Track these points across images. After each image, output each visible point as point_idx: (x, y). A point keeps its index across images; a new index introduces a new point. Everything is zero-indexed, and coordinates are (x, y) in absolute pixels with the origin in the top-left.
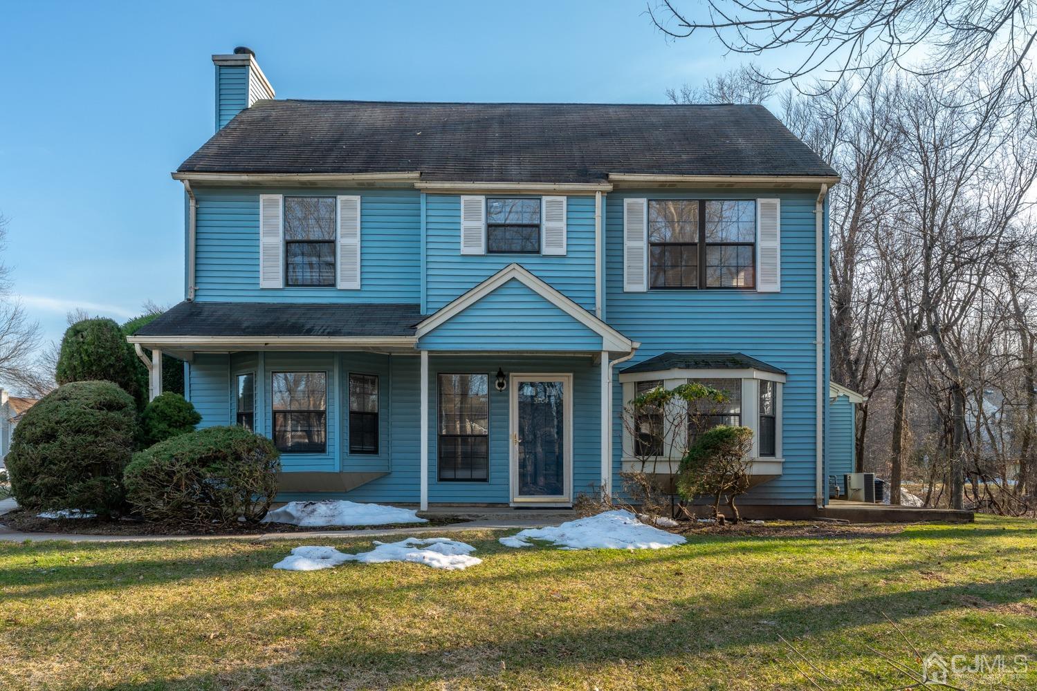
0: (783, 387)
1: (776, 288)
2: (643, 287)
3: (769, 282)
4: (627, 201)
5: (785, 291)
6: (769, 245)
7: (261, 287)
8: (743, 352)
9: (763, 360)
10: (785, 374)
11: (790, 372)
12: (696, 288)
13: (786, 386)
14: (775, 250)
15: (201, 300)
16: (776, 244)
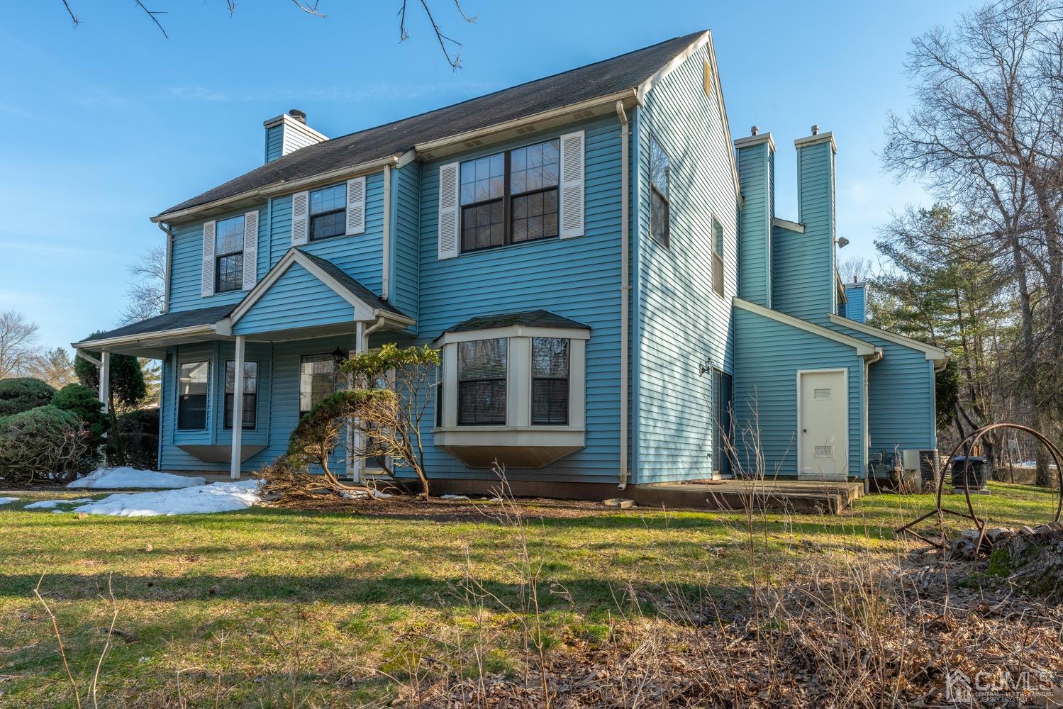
0: (587, 345)
1: (580, 231)
2: (454, 253)
3: (572, 226)
4: (442, 168)
5: (591, 233)
6: (572, 185)
7: (202, 296)
8: (544, 309)
9: (565, 315)
10: (589, 328)
11: (594, 326)
12: (501, 246)
13: (590, 342)
14: (579, 188)
15: (173, 311)
16: (580, 182)
